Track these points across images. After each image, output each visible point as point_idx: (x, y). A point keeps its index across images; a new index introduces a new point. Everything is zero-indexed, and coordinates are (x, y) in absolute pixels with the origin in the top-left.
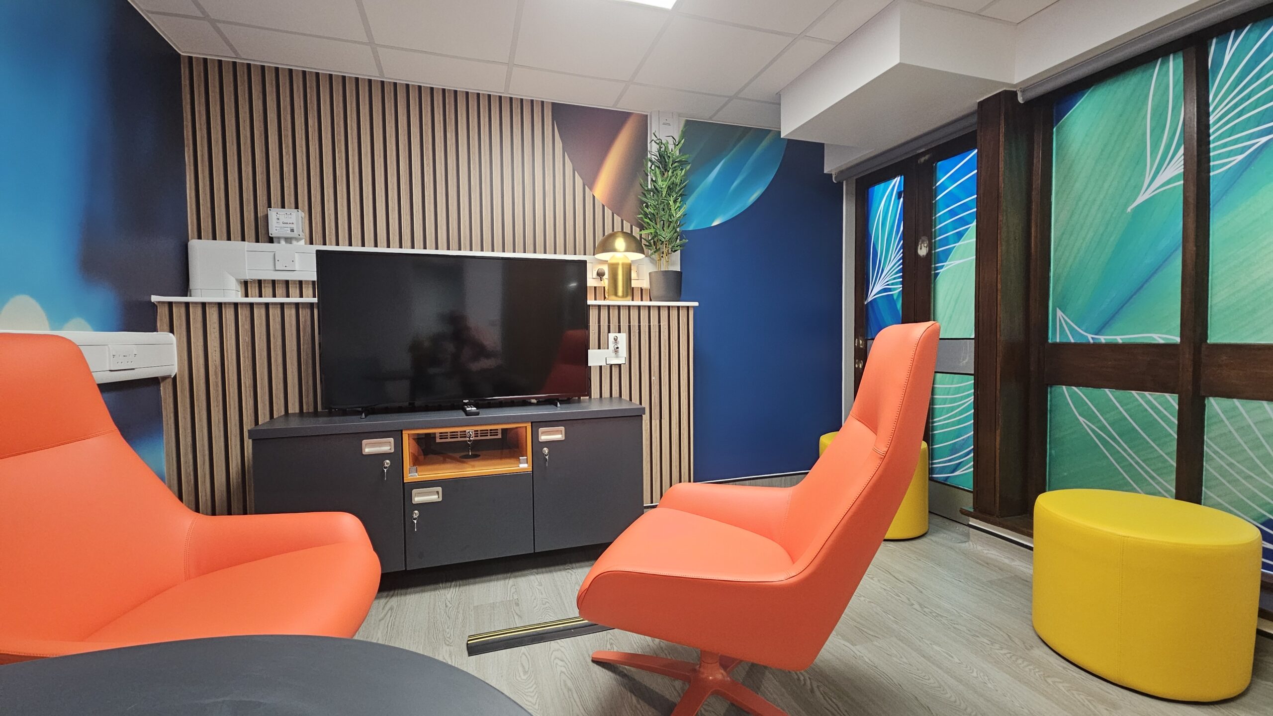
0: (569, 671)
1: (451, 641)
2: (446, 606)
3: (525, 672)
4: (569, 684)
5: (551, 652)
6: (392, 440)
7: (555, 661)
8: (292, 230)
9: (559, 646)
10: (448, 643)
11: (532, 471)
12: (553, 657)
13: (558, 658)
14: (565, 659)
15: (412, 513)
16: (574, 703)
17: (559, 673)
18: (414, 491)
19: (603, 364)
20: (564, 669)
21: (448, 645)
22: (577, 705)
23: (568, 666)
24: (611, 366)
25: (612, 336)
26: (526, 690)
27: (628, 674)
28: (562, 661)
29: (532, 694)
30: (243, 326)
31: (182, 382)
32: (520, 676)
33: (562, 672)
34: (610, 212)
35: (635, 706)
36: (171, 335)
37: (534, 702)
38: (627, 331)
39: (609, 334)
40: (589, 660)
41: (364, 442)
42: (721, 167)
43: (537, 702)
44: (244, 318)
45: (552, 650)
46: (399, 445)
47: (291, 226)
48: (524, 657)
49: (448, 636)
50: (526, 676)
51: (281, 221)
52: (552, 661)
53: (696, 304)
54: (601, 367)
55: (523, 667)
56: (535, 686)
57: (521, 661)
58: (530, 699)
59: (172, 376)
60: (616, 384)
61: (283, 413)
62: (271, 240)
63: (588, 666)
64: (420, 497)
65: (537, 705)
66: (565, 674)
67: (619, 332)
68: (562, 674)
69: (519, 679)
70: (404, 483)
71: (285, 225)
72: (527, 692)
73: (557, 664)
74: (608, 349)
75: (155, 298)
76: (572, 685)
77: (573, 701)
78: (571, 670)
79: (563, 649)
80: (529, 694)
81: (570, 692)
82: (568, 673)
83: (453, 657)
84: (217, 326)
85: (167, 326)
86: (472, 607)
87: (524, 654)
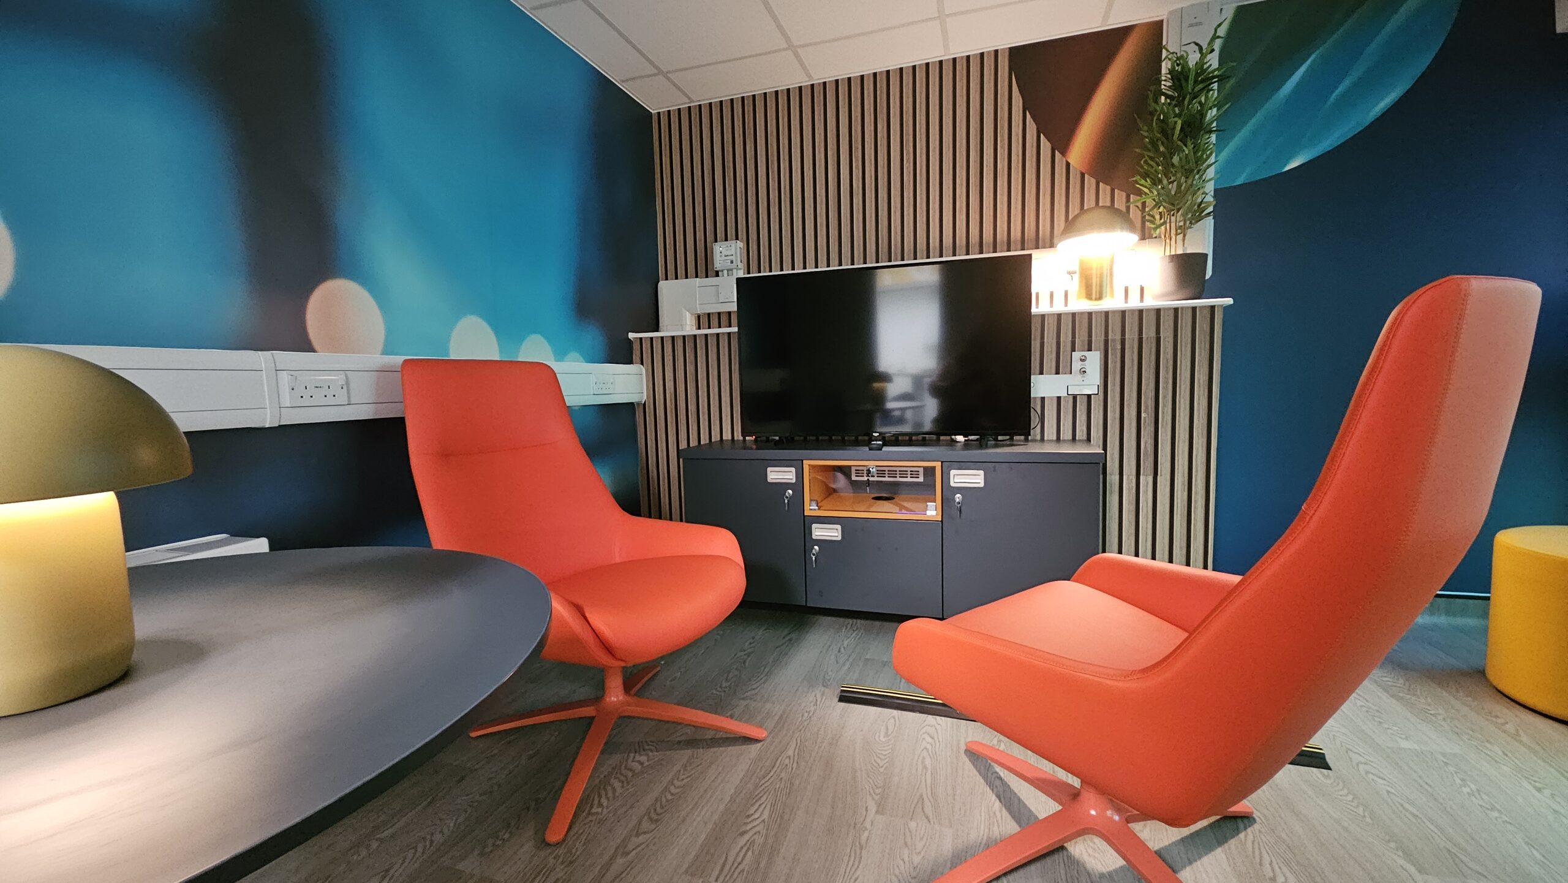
0: (935, 750)
1: (829, 683)
2: (839, 651)
3: (886, 735)
4: (928, 762)
5: (923, 726)
6: (793, 469)
7: (923, 736)
8: (732, 262)
9: (935, 723)
10: (825, 684)
11: (942, 521)
12: (923, 731)
13: (928, 734)
14: (936, 738)
15: (813, 548)
16: (924, 781)
17: (922, 748)
18: (814, 526)
19: (1063, 394)
20: (929, 747)
21: (824, 686)
22: (926, 785)
23: (935, 744)
24: (1075, 397)
25: (1076, 355)
26: (879, 752)
27: (1003, 778)
28: (932, 738)
29: (883, 757)
30: (689, 357)
31: (649, 407)
32: (879, 737)
33: (926, 748)
34: (1093, 181)
35: (995, 813)
36: (642, 366)
37: (881, 765)
38: (1102, 347)
39: (1073, 353)
40: (963, 748)
41: (769, 469)
42: (1307, 70)
43: (885, 766)
44: (690, 349)
45: (925, 723)
46: (800, 475)
47: (731, 258)
48: (892, 720)
49: (828, 678)
50: (886, 739)
51: (723, 254)
52: (920, 734)
53: (1229, 301)
54: (1059, 398)
55: (887, 729)
56: (890, 751)
57: (887, 722)
58: (879, 761)
59: (643, 403)
60: (1083, 422)
61: (719, 439)
62: (717, 274)
63: (959, 752)
64: (819, 532)
65: (883, 768)
66: (928, 751)
67: (1090, 349)
68: (925, 751)
69: (877, 739)
70: (804, 516)
71: (726, 258)
72: (879, 753)
73: (924, 739)
74: (1071, 373)
75: (631, 335)
76: (930, 765)
77: (923, 779)
78: (937, 750)
79: (938, 727)
80: (881, 756)
81: (924, 771)
82: (932, 752)
83: (824, 698)
84: (671, 358)
85: (638, 360)
86: (863, 658)
87: (894, 718)
